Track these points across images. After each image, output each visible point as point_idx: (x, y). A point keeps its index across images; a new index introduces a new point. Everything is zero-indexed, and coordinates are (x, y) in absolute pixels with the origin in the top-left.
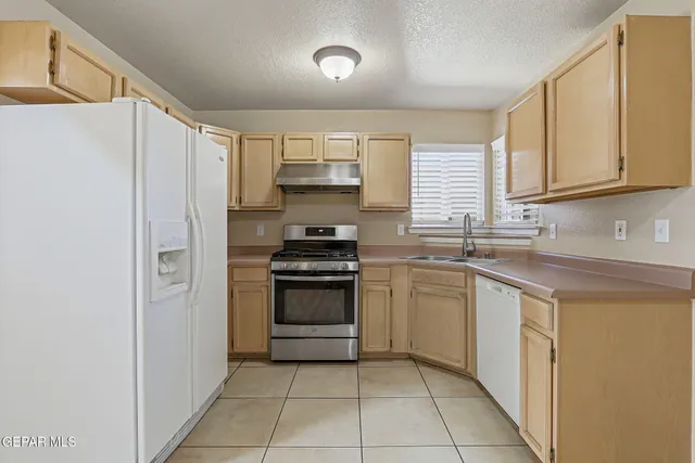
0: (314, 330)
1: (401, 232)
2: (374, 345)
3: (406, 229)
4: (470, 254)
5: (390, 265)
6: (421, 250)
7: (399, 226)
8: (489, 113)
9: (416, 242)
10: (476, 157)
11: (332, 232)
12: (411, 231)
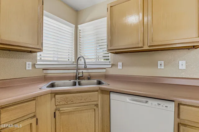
1: (29, 67)
7: (27, 63)
12: (37, 66)
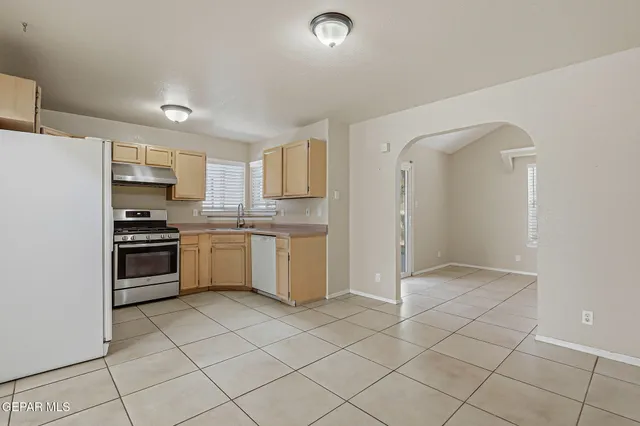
0: (148, 280)
1: (196, 214)
2: (188, 285)
3: (200, 213)
4: (241, 226)
5: (198, 235)
6: (210, 226)
7: (194, 210)
8: (248, 145)
9: (205, 221)
10: (240, 169)
11: (148, 214)
12: (202, 214)
